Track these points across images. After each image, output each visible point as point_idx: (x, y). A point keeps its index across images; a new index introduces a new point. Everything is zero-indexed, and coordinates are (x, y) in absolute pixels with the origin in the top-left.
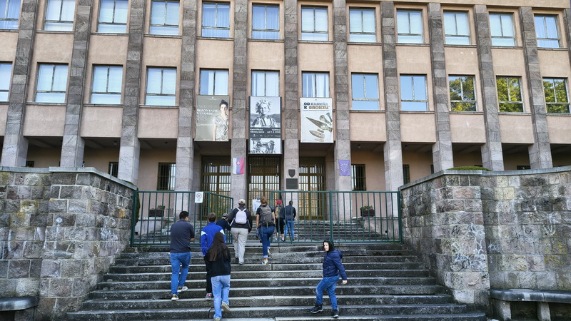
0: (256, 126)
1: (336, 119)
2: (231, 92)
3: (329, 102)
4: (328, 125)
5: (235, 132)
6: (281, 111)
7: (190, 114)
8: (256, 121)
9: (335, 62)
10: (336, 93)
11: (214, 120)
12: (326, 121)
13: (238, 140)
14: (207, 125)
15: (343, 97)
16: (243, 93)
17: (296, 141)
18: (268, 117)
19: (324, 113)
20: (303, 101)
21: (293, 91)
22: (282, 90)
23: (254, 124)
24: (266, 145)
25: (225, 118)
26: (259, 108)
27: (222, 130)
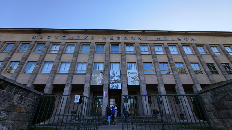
0: (112, 79)
1: (140, 77)
2: (104, 69)
3: (137, 71)
4: (137, 79)
5: (105, 82)
6: (121, 74)
7: (90, 76)
8: (112, 78)
9: (137, 59)
10: (138, 68)
11: (98, 78)
12: (136, 77)
13: (106, 84)
14: (96, 79)
15: (141, 70)
16: (108, 69)
17: (126, 84)
18: (116, 76)
19: (135, 75)
20: (128, 71)
21: (124, 68)
22: (121, 68)
23: (111, 79)
24: (116, 86)
25: (102, 77)
26: (113, 74)
27: (100, 81)
